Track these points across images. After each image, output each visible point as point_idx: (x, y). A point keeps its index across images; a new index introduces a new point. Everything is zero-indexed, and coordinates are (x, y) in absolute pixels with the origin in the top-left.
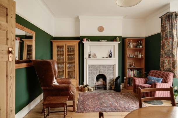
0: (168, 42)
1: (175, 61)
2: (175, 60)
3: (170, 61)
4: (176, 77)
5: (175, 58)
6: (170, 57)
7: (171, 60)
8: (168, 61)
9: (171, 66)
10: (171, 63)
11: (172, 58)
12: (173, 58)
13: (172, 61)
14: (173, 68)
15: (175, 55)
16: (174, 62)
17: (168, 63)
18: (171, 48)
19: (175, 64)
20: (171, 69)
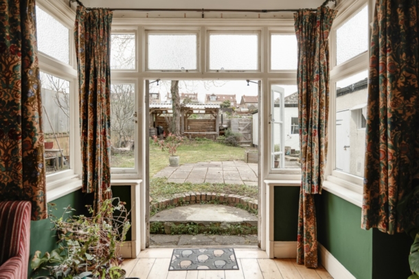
0: (8, 67)
1: (36, 150)
2: (36, 145)
3: (15, 150)
4: (41, 216)
5: (38, 138)
6: (14, 137)
7: (20, 146)
8: (6, 151)
9: (20, 172)
10: (21, 159)
11: (23, 138)
12: (28, 138)
13: (23, 151)
14: (27, 183)
15: (37, 126)
16: (30, 155)
17: (6, 163)
18: (20, 95)
19: (37, 165)
20: (21, 186)
